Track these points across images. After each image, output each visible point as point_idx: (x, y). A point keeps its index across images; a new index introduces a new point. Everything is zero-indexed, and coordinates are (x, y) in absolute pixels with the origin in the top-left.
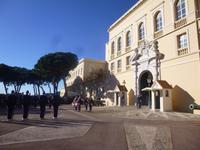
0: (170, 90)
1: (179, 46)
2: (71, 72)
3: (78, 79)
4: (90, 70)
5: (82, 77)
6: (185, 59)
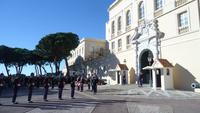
0: (171, 69)
1: (180, 25)
2: (72, 52)
3: (79, 58)
4: (91, 50)
5: (83, 56)
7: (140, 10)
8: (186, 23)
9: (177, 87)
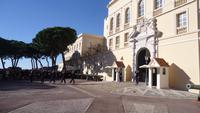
0: (167, 68)
1: (178, 25)
2: (69, 47)
3: (76, 53)
4: (89, 46)
5: (80, 51)
6: (183, 38)
7: (139, 8)
8: (185, 23)
9: (172, 86)
